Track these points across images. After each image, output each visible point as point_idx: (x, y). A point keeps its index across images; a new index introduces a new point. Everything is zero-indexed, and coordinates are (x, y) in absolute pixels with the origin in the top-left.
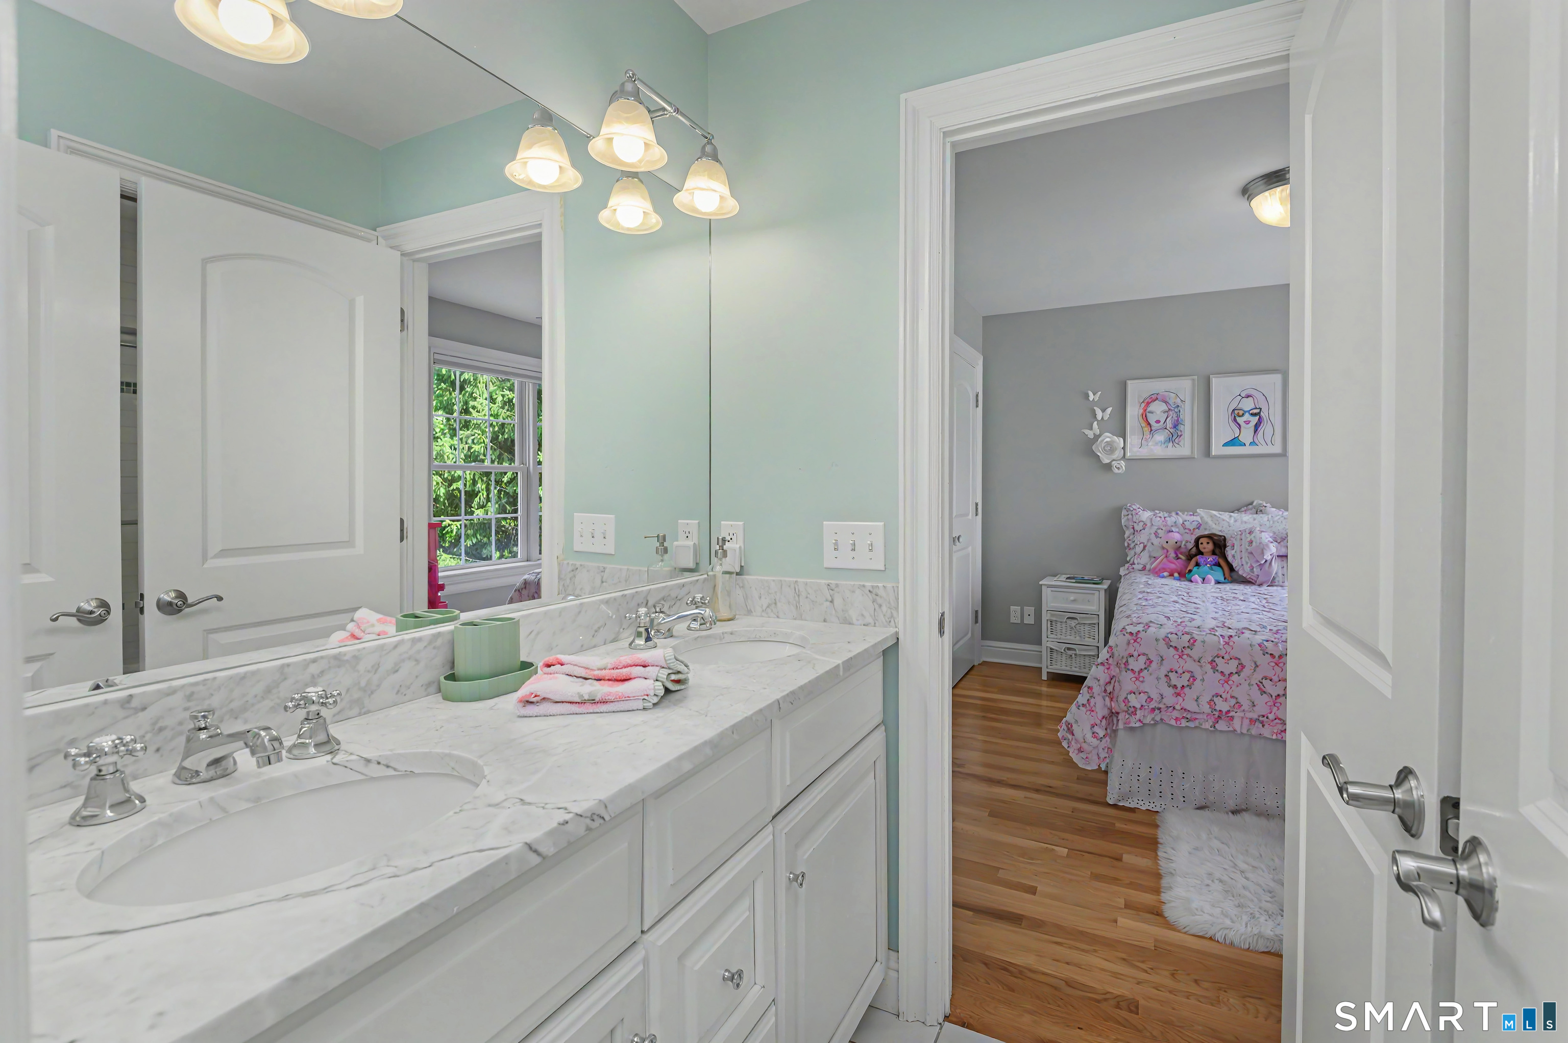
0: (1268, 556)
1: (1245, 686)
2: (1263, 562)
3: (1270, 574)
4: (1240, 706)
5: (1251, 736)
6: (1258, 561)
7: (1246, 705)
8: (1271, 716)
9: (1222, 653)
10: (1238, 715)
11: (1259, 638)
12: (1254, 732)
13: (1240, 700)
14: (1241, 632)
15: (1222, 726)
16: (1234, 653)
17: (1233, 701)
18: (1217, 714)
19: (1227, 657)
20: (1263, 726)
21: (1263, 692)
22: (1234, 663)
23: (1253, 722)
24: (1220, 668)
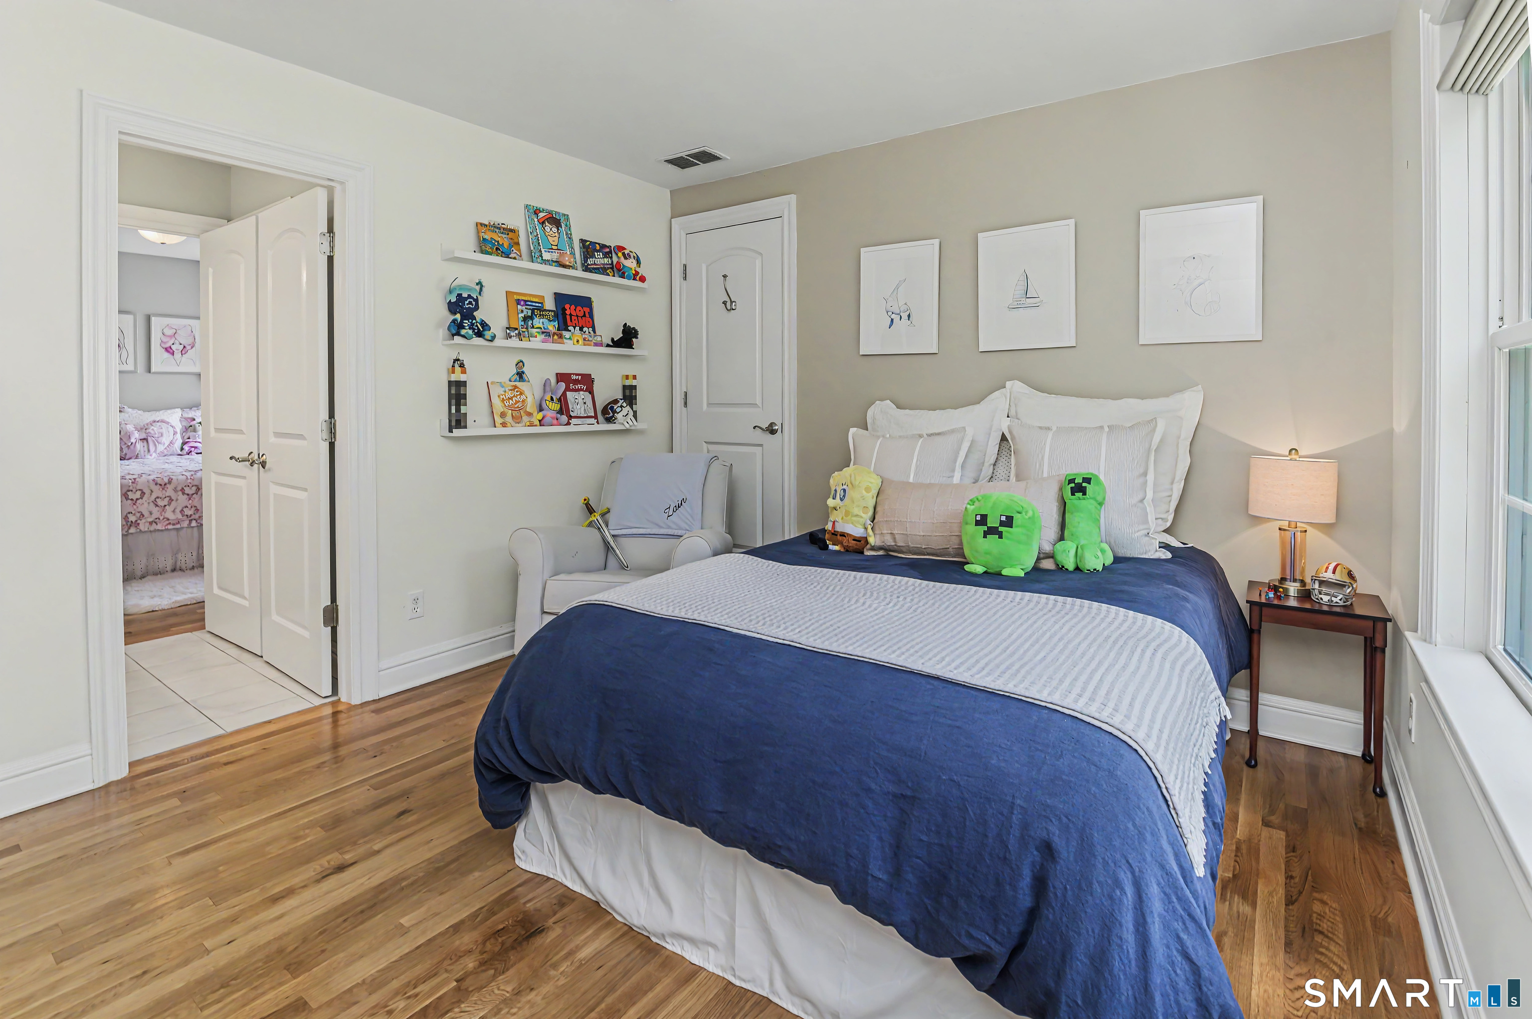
0: (133, 440)
1: (146, 504)
2: (130, 444)
3: (134, 451)
4: (143, 516)
5: (150, 531)
6: (126, 444)
7: (146, 514)
8: (161, 518)
9: (131, 488)
10: (141, 522)
11: (152, 477)
12: (152, 528)
13: (143, 513)
14: (140, 476)
15: (132, 530)
16: (138, 488)
17: (138, 515)
18: (129, 524)
19: (134, 490)
20: (157, 524)
21: (157, 506)
22: (139, 493)
23: (151, 523)
24: (130, 498)
